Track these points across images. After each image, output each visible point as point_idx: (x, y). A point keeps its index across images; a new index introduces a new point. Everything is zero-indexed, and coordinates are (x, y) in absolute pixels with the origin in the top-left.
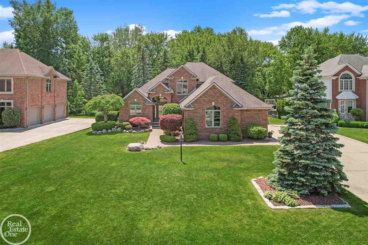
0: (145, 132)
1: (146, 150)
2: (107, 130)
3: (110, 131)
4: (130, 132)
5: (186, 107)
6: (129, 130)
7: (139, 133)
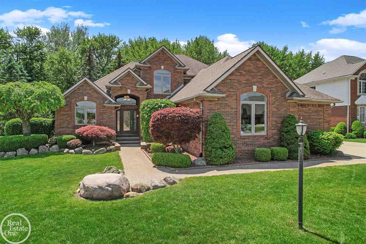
0: (108, 151)
1: (139, 191)
2: (29, 150)
3: (34, 151)
4: (76, 153)
5: (208, 92)
6: (76, 149)
7: (97, 153)
